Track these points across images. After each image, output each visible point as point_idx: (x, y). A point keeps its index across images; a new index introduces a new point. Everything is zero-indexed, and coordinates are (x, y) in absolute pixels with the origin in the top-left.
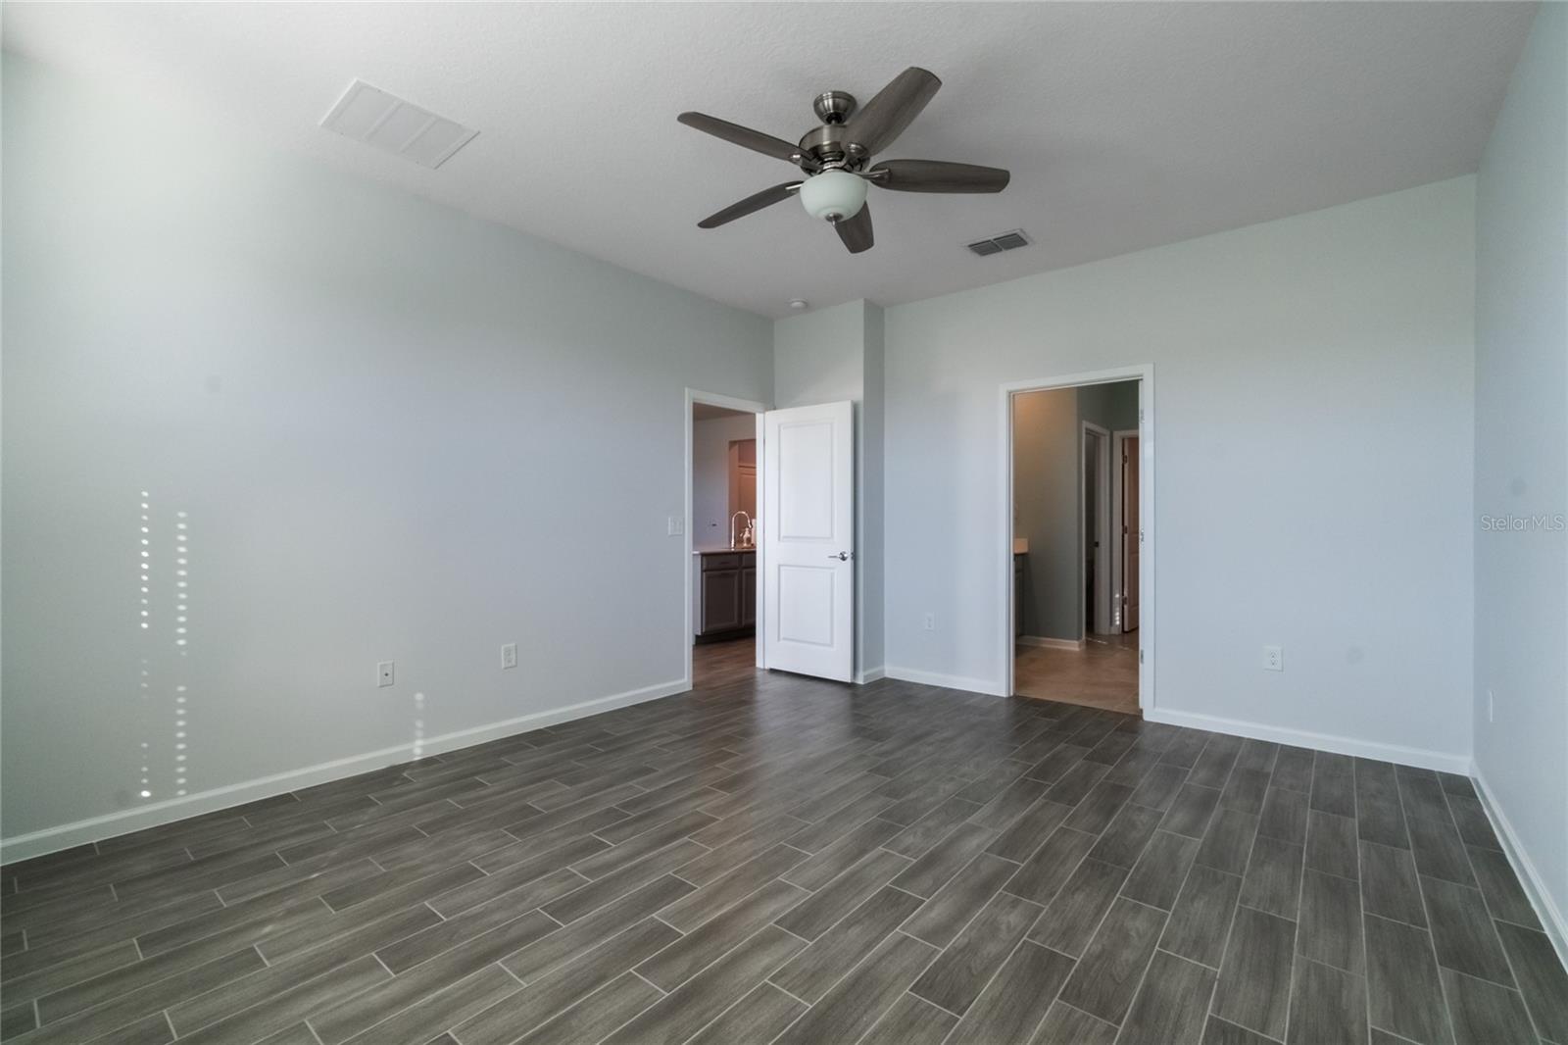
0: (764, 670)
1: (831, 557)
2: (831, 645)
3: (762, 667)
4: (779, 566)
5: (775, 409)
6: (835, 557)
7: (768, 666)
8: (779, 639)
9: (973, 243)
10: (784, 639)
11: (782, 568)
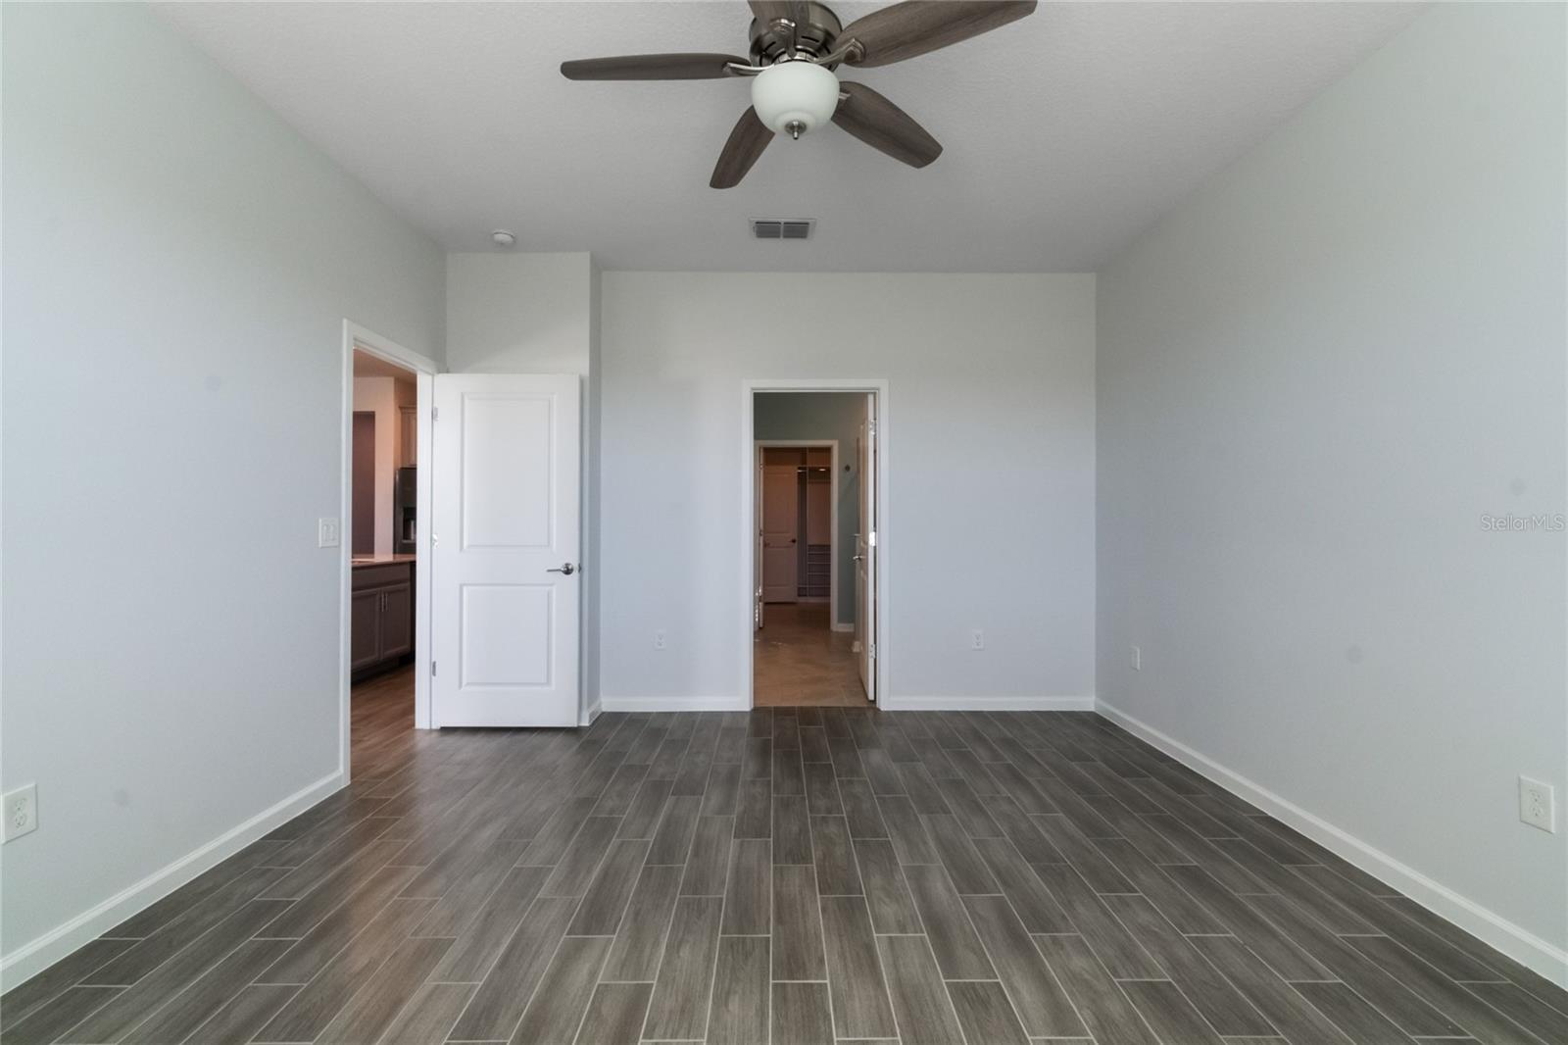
0: (431, 731)
1: (549, 571)
2: (548, 682)
3: (427, 727)
4: (461, 587)
5: (448, 372)
6: (559, 570)
7: (436, 726)
8: (460, 686)
9: (760, 220)
10: (468, 684)
11: (465, 589)
